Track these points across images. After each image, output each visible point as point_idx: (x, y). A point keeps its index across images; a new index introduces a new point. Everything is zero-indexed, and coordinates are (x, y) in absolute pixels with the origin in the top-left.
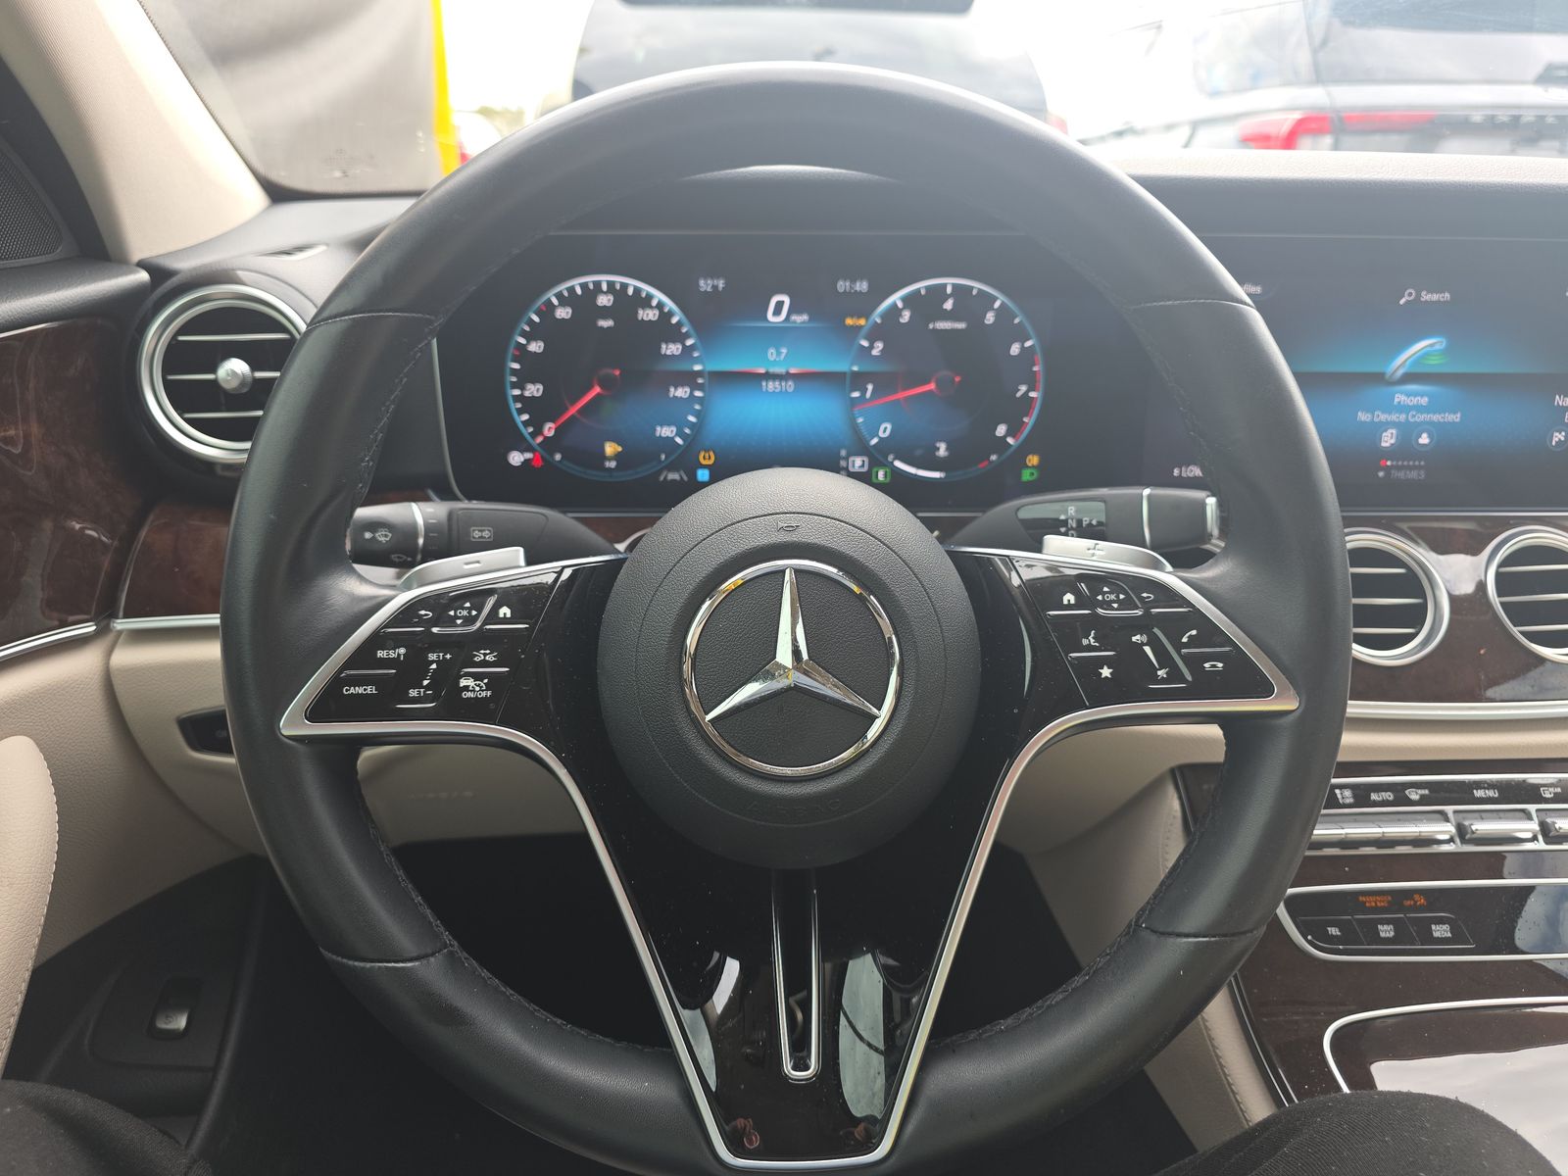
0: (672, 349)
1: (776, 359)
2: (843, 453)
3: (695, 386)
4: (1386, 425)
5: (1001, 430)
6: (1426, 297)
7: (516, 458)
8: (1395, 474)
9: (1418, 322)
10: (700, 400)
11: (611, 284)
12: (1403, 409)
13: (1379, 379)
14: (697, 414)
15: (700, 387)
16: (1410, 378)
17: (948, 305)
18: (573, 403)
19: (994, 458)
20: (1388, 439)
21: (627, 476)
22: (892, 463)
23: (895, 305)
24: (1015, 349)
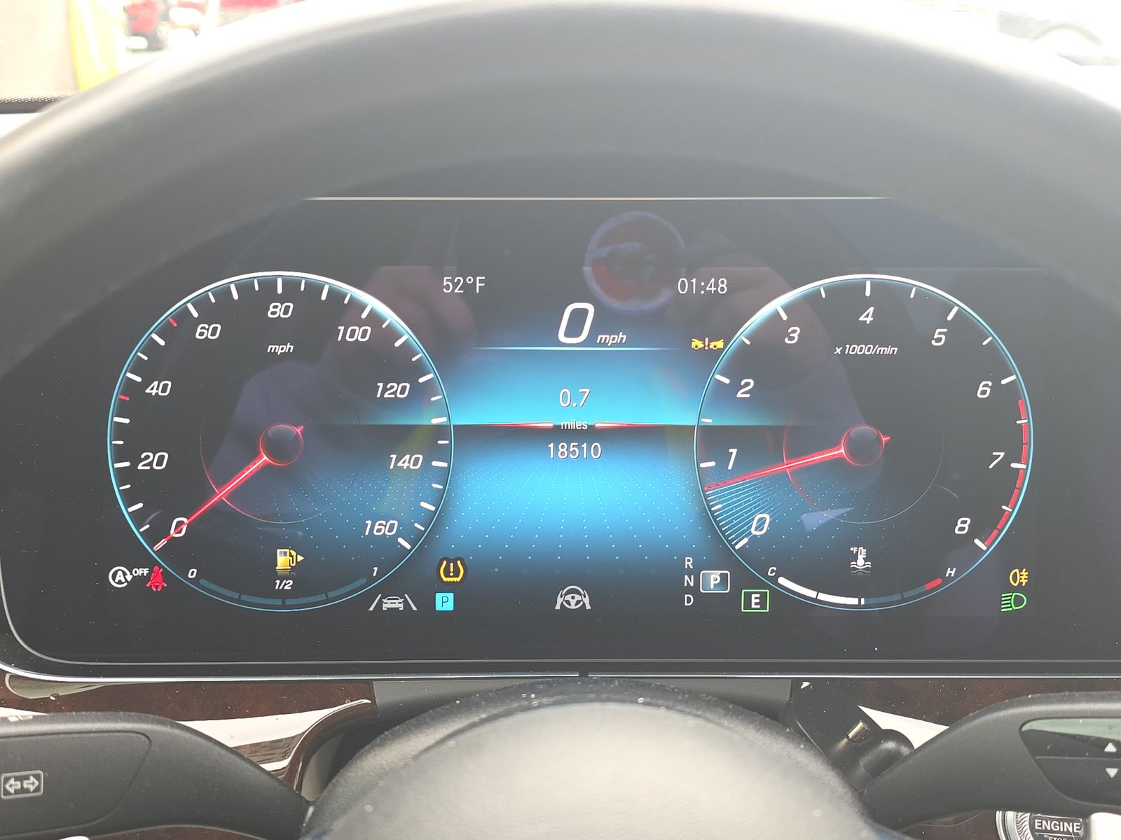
0: (397, 390)
1: (571, 404)
2: (689, 563)
3: (433, 452)
5: (963, 525)
7: (120, 577)
10: (444, 476)
11: (290, 285)
14: (438, 499)
15: (443, 454)
17: (867, 317)
18: (221, 485)
19: (951, 572)
21: (314, 603)
22: (774, 580)
23: (777, 314)
24: (984, 390)
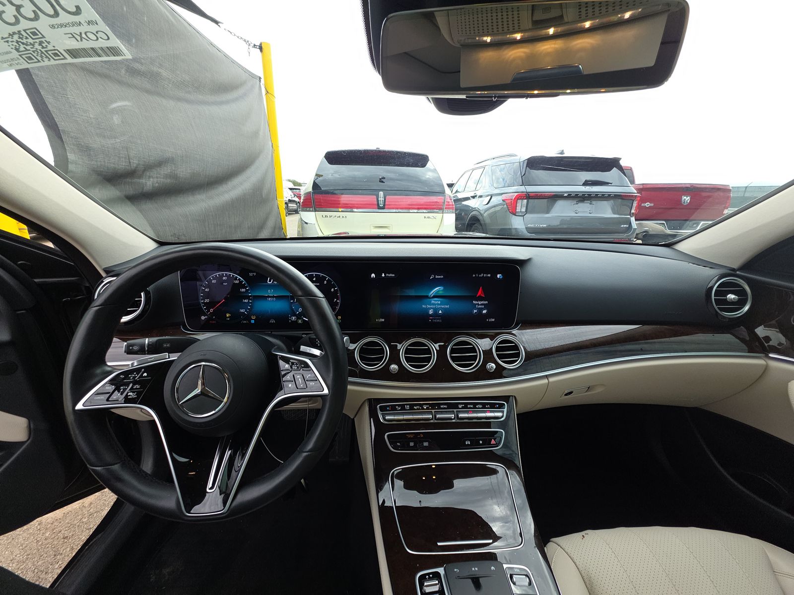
0: (243, 290)
1: (270, 292)
2: (290, 316)
3: (249, 299)
4: (430, 308)
6: (437, 277)
7: (203, 318)
8: (434, 320)
9: (436, 283)
10: (251, 303)
11: (226, 274)
12: (434, 304)
13: (427, 297)
14: (250, 306)
15: (251, 300)
16: (434, 297)
17: (314, 279)
18: (217, 304)
20: (431, 312)
21: (233, 321)
22: (303, 318)
24: (332, 290)
